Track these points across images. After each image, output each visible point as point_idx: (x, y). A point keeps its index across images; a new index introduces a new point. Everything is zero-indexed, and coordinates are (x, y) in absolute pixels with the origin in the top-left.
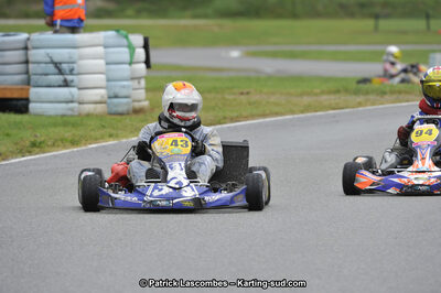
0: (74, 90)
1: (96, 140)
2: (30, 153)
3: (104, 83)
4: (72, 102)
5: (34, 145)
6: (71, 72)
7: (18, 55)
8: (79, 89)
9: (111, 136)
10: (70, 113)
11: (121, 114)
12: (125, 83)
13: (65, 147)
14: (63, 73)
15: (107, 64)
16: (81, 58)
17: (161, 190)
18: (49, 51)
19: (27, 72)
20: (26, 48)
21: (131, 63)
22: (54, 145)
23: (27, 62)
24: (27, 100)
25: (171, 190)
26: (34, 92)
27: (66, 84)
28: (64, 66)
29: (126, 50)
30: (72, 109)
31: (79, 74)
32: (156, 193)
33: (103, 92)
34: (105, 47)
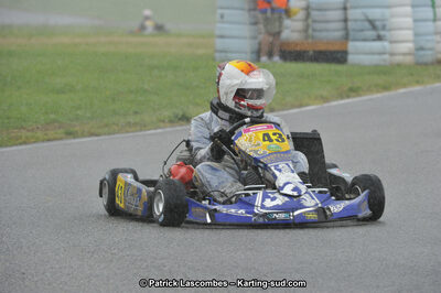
0: (386, 44)
1: (404, 86)
2: (348, 97)
3: (411, 37)
4: (384, 53)
5: (351, 90)
6: (384, 28)
7: (338, 15)
8: (391, 42)
9: (418, 82)
10: (382, 63)
11: (426, 64)
12: (429, 38)
13: (378, 92)
14: (377, 29)
15: (415, 21)
16: (393, 16)
17: (274, 199)
18: (365, 10)
19: (346, 29)
20: (345, 9)
21: (435, 20)
22: (369, 90)
23: (346, 20)
24: (345, 53)
25: (287, 199)
26: (351, 46)
27: (379, 38)
28: (378, 24)
29: (430, 9)
30: (384, 60)
31: (390, 30)
32: (268, 203)
33: (411, 45)
34: (413, 6)
